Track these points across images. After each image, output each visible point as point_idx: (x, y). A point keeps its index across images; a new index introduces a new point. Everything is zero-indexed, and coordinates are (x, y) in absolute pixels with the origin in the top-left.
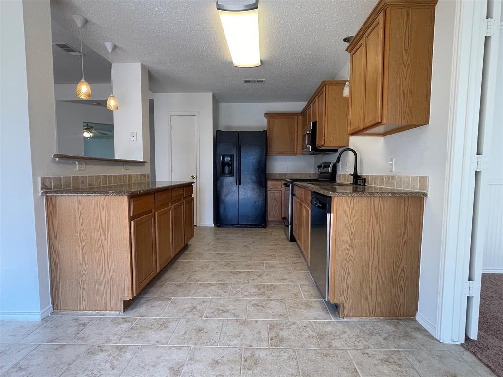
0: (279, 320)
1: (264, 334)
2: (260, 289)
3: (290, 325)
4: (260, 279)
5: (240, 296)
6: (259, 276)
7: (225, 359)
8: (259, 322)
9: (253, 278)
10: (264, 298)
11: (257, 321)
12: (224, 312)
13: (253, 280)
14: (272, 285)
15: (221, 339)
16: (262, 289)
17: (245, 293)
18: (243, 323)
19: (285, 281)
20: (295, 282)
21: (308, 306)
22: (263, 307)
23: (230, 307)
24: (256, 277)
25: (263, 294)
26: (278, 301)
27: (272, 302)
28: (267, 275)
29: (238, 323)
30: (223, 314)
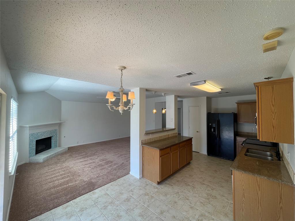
0: (207, 214)
1: (197, 217)
2: (208, 196)
3: (210, 219)
4: (211, 191)
5: (197, 196)
6: (212, 190)
7: (177, 218)
8: (198, 210)
9: (208, 189)
10: (207, 201)
11: (197, 210)
12: (187, 199)
13: (208, 190)
14: (215, 196)
15: (180, 210)
16: (209, 197)
17: (200, 195)
18: (192, 208)
19: (223, 197)
20: (229, 200)
21: (226, 215)
22: (204, 205)
23: (191, 199)
24: (210, 189)
25: (208, 199)
26: (213, 205)
27: (210, 205)
28: (216, 190)
29: (190, 207)
30: (186, 200)
